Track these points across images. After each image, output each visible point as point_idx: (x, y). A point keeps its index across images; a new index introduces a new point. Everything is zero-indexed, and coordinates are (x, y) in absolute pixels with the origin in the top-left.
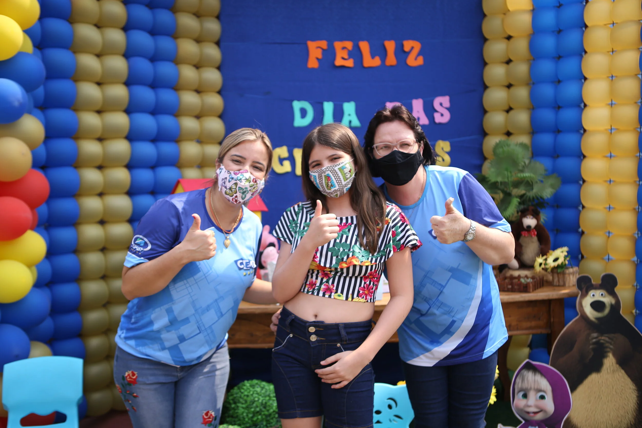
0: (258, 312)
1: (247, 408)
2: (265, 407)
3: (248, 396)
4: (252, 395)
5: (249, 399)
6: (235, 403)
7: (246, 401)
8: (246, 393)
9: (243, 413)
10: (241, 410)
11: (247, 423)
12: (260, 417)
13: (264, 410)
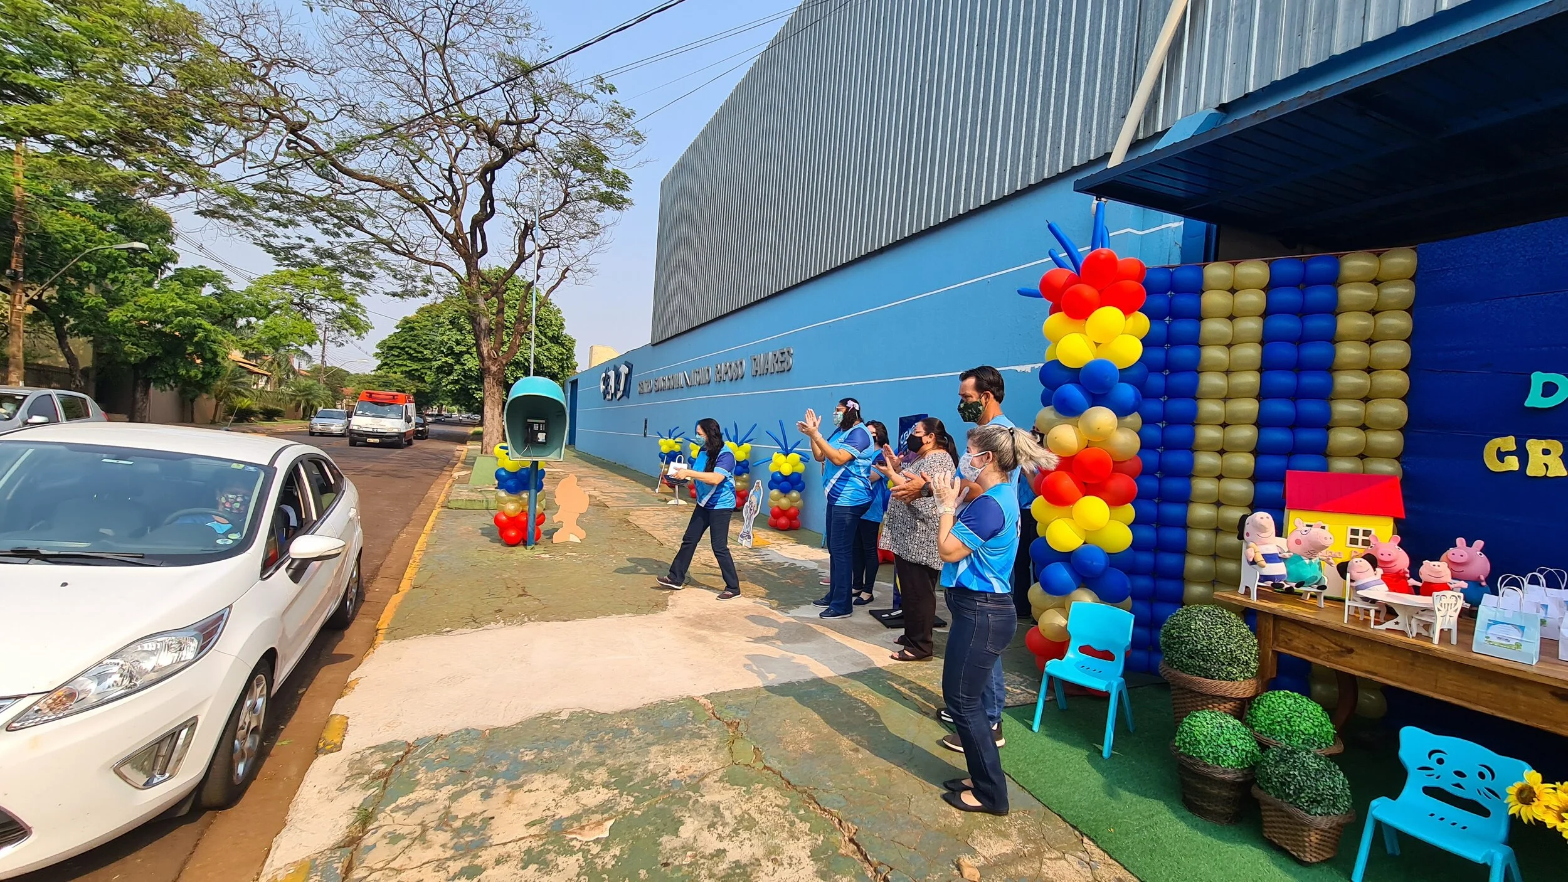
0: (1313, 622)
1: (1268, 713)
2: (1289, 722)
3: (1273, 702)
4: (1279, 703)
5: (1273, 705)
6: (1259, 704)
7: (1269, 706)
8: (1273, 699)
9: (1262, 716)
10: (1260, 713)
11: (1263, 727)
12: (1278, 728)
13: (1286, 723)
